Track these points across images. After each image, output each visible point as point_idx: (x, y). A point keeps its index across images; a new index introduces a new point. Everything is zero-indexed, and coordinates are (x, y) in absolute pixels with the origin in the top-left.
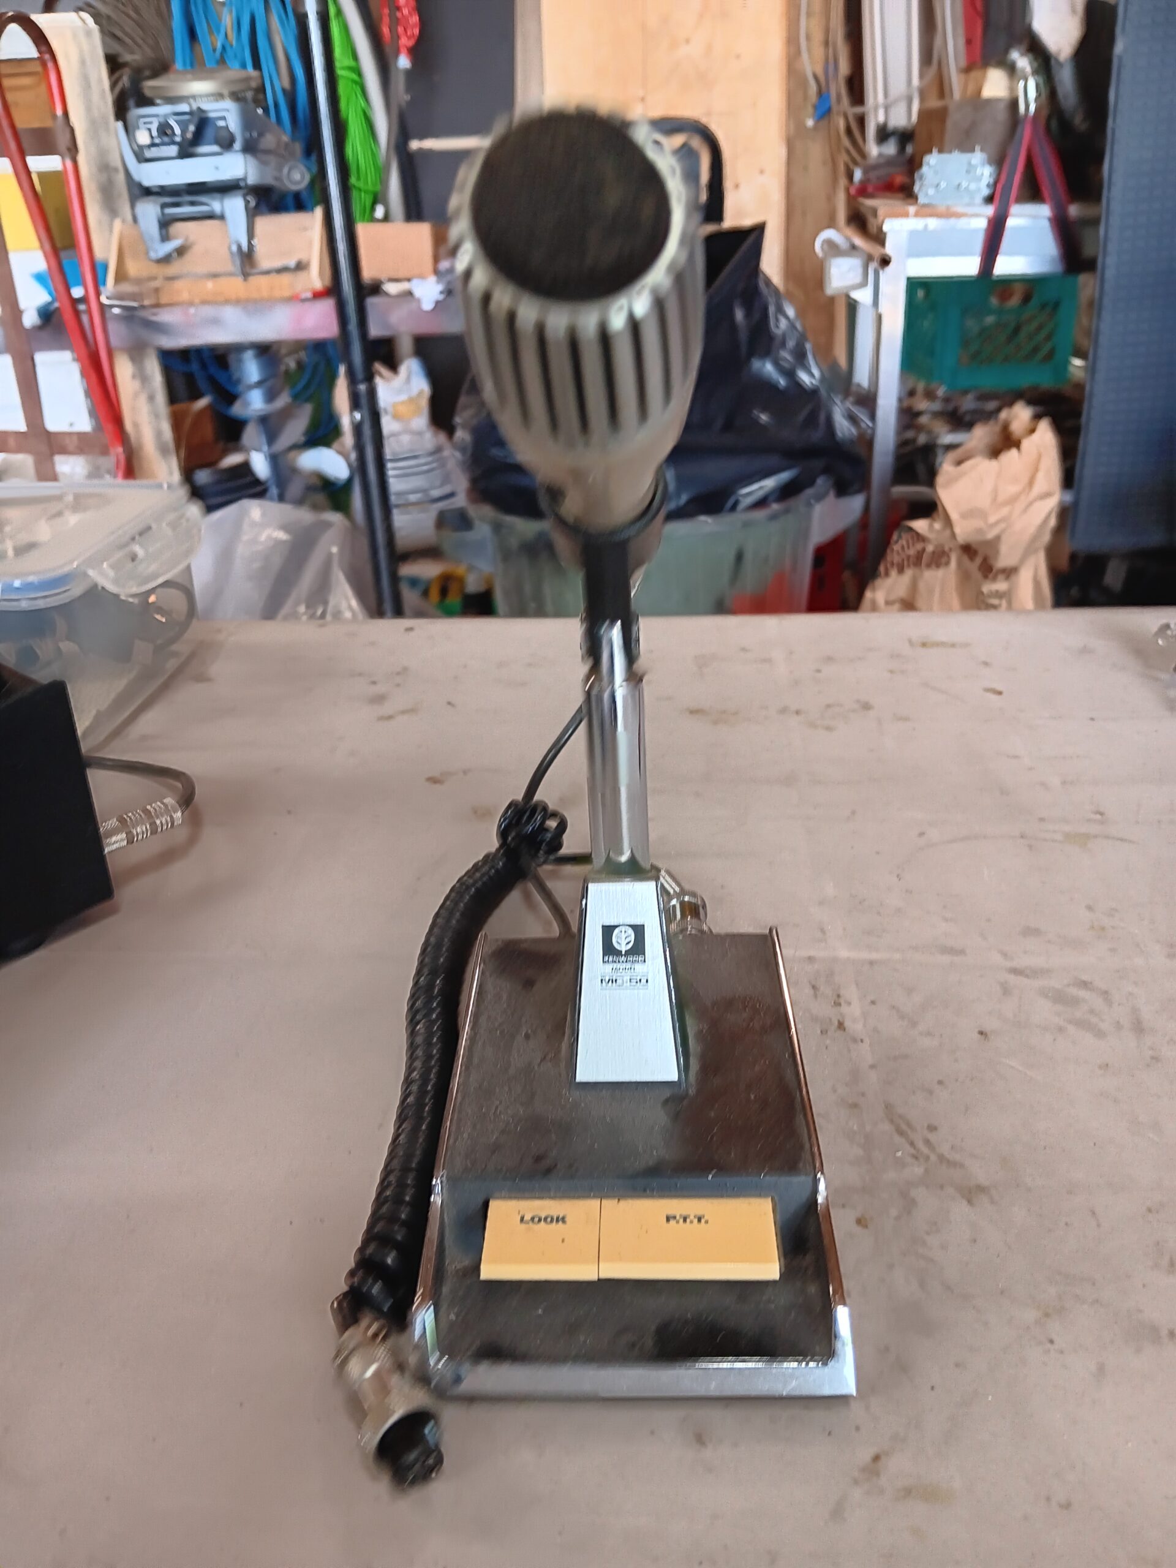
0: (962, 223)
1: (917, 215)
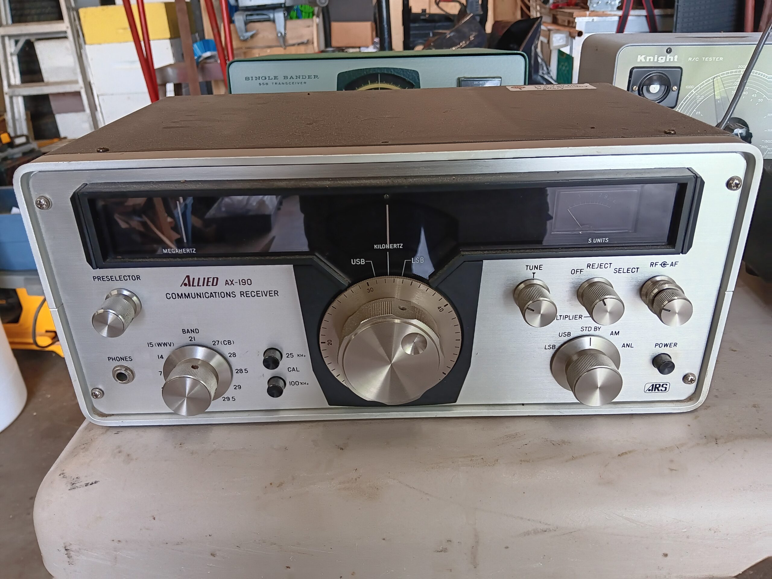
0: (608, 19)
1: (590, 16)
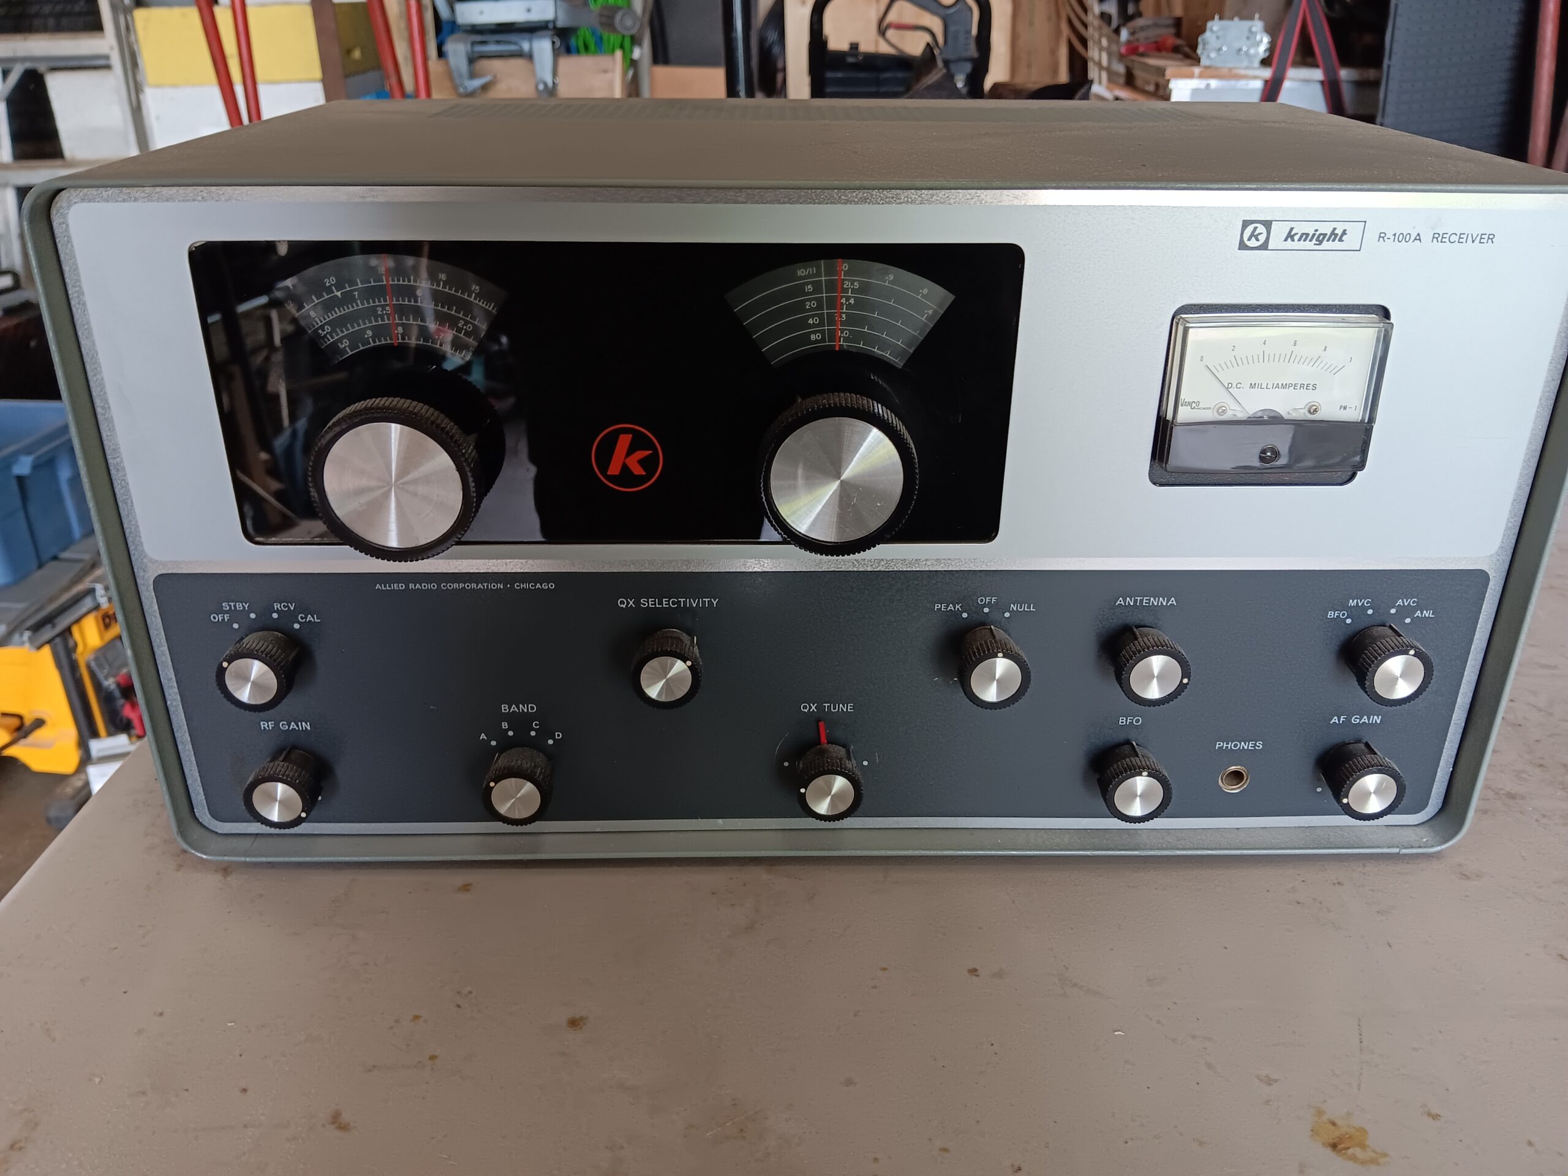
0: (1241, 84)
1: (1201, 76)
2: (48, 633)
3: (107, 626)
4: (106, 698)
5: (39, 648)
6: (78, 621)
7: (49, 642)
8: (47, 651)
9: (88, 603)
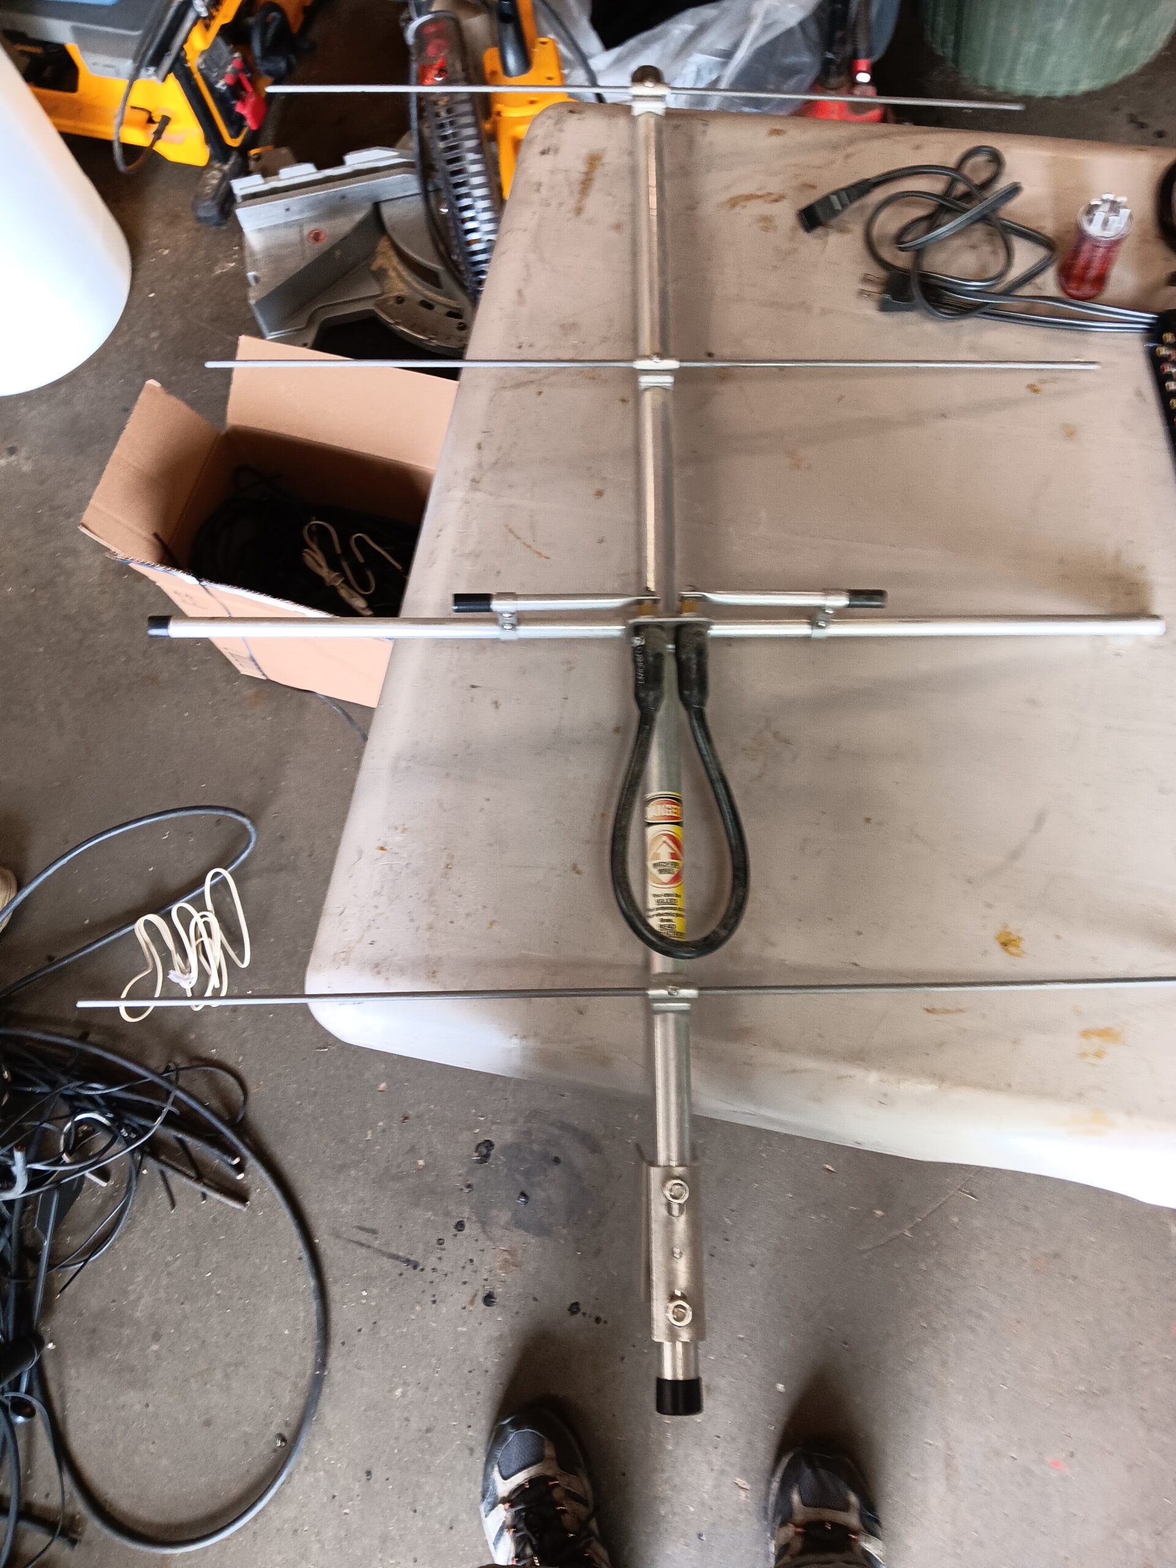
2: (167, 62)
3: (207, 27)
4: (221, 99)
5: (164, 80)
6: (185, 41)
7: (169, 72)
8: (171, 77)
9: (191, 16)
